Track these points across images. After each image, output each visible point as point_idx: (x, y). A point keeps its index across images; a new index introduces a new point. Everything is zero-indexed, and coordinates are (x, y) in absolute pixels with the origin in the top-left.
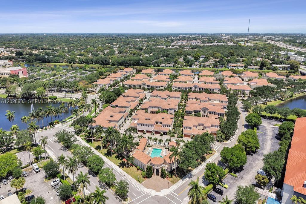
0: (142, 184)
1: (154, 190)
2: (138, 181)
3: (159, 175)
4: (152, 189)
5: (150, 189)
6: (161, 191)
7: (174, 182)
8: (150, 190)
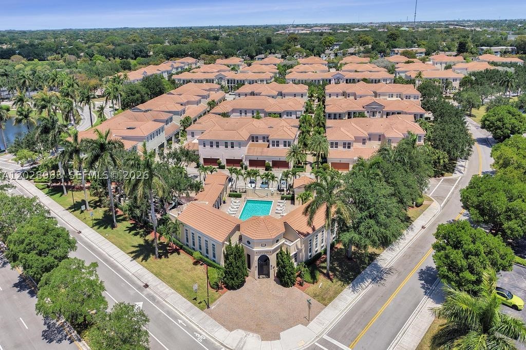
0: (211, 314)
1: (255, 335)
2: (194, 304)
3: (268, 275)
4: (247, 328)
5: (240, 331)
6: (281, 334)
7: (325, 299)
8: (239, 334)
